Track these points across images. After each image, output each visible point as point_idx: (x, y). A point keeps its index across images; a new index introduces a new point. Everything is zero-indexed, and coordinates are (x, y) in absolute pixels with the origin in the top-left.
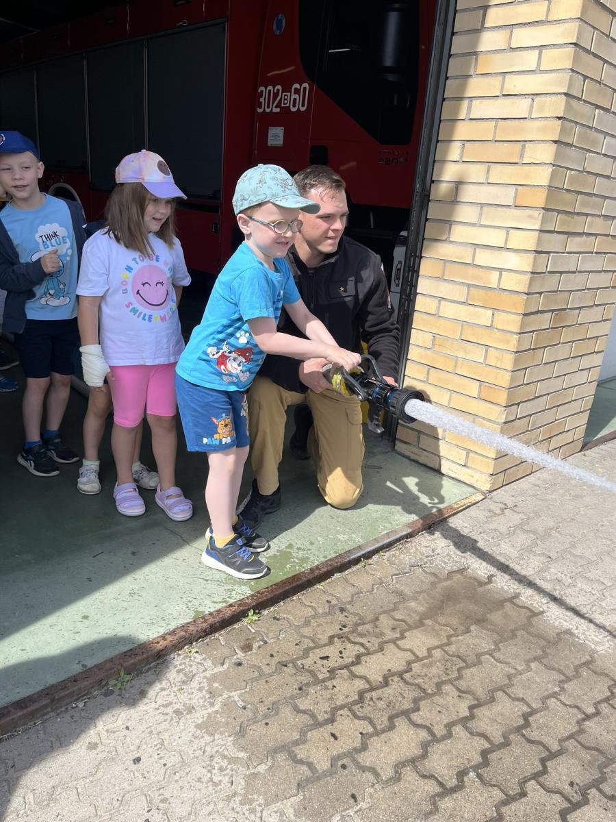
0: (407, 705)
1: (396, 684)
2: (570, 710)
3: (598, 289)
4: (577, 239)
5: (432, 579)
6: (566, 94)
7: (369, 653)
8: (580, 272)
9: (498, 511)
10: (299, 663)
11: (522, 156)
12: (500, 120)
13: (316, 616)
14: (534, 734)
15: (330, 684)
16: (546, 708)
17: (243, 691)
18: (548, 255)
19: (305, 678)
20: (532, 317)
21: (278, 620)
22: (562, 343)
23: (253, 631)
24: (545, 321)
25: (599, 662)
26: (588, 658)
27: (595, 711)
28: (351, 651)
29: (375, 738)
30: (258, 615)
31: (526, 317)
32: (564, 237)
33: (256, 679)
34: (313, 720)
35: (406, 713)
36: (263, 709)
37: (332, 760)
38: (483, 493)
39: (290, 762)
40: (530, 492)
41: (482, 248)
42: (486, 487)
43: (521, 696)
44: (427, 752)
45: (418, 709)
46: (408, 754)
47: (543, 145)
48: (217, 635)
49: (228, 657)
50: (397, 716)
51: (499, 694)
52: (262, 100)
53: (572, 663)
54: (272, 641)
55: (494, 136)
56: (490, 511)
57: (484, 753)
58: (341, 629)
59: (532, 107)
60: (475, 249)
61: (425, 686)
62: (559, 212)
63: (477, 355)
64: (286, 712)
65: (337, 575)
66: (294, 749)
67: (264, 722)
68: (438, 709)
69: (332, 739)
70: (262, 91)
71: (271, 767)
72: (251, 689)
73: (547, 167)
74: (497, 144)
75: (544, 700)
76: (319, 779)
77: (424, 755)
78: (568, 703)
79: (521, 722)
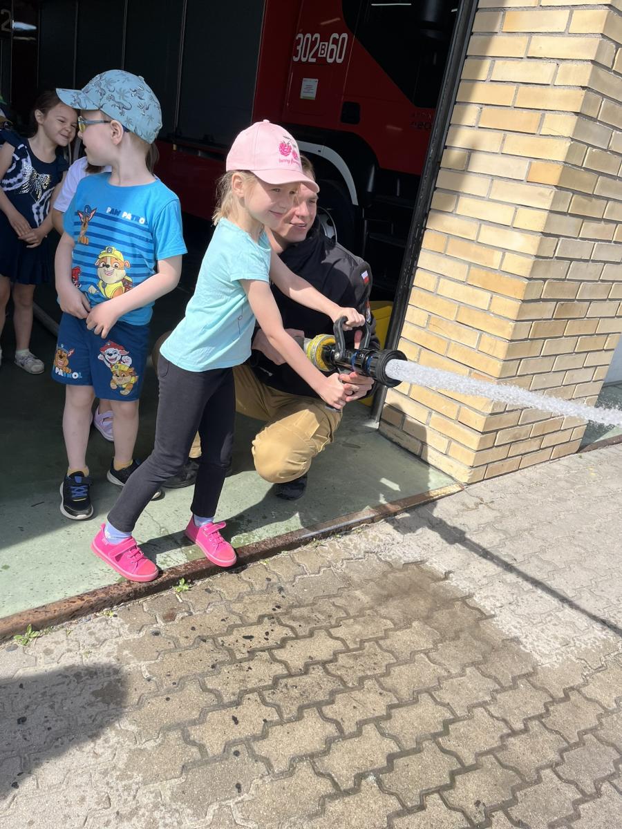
0: (321, 696)
1: (317, 673)
2: (497, 723)
3: (613, 282)
4: (594, 225)
5: (386, 568)
6: (593, 62)
7: (297, 637)
8: (593, 261)
9: (472, 505)
10: (220, 639)
11: (540, 126)
12: (521, 85)
13: (251, 592)
14: (449, 743)
15: (245, 665)
16: (471, 718)
17: (153, 662)
18: (557, 239)
19: (220, 657)
20: (533, 304)
21: (210, 592)
22: (566, 337)
23: (181, 601)
24: (548, 310)
25: (541, 675)
26: (531, 670)
27: (523, 727)
28: (280, 632)
29: (278, 727)
30: (190, 585)
31: (525, 304)
32: (577, 221)
33: (170, 651)
34: (218, 701)
35: (319, 705)
36: (168, 683)
37: (226, 744)
38: (461, 485)
39: (181, 742)
40: (511, 489)
41: (489, 225)
42: (465, 479)
43: (447, 701)
44: (329, 748)
45: (333, 702)
46: (308, 748)
47: (563, 115)
48: (141, 601)
49: (147, 625)
50: (308, 706)
51: (424, 697)
52: (299, 48)
53: (512, 673)
54: (198, 613)
55: (514, 102)
56: (463, 504)
57: (391, 758)
58: (274, 610)
59: (556, 73)
60: (480, 225)
61: (346, 678)
62: (574, 192)
63: (470, 339)
64: (192, 689)
65: (284, 553)
66: (189, 728)
67: (165, 697)
68: (355, 705)
69: (232, 723)
70: (300, 38)
71: (160, 745)
72: (162, 661)
73: (565, 140)
74: (516, 110)
75: (471, 708)
76: (207, 763)
77: (326, 752)
78: (496, 715)
79: (440, 728)
